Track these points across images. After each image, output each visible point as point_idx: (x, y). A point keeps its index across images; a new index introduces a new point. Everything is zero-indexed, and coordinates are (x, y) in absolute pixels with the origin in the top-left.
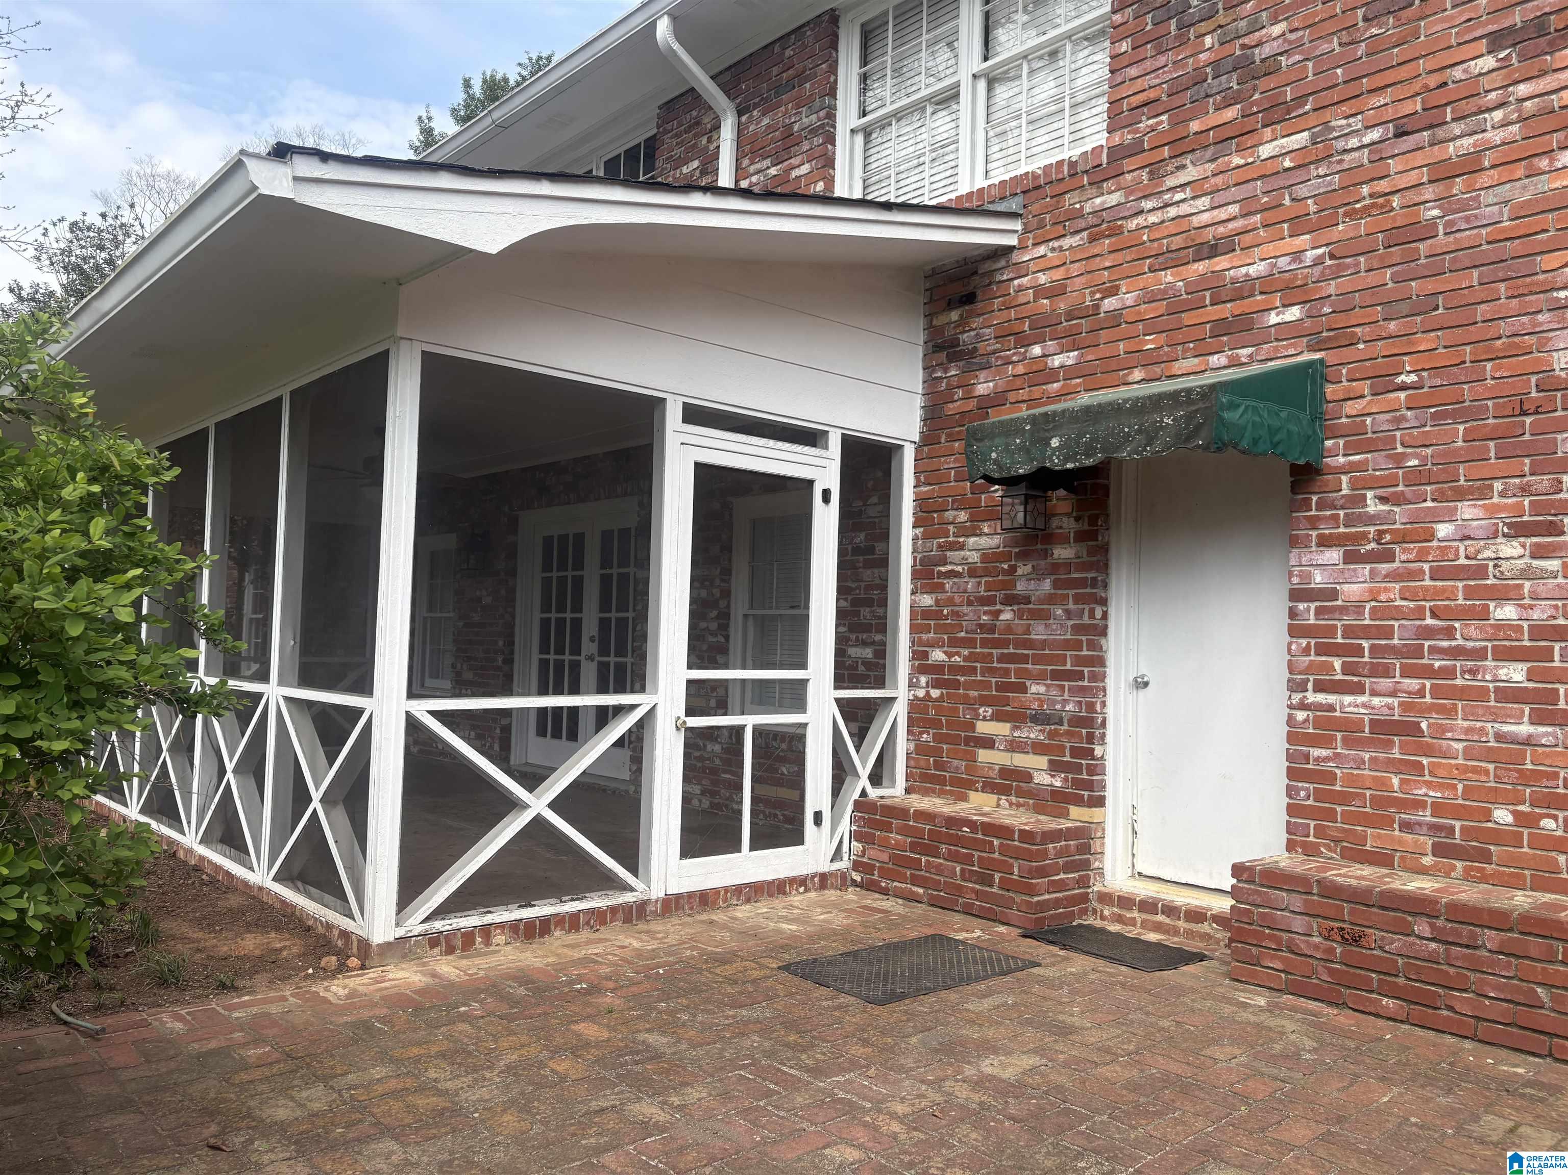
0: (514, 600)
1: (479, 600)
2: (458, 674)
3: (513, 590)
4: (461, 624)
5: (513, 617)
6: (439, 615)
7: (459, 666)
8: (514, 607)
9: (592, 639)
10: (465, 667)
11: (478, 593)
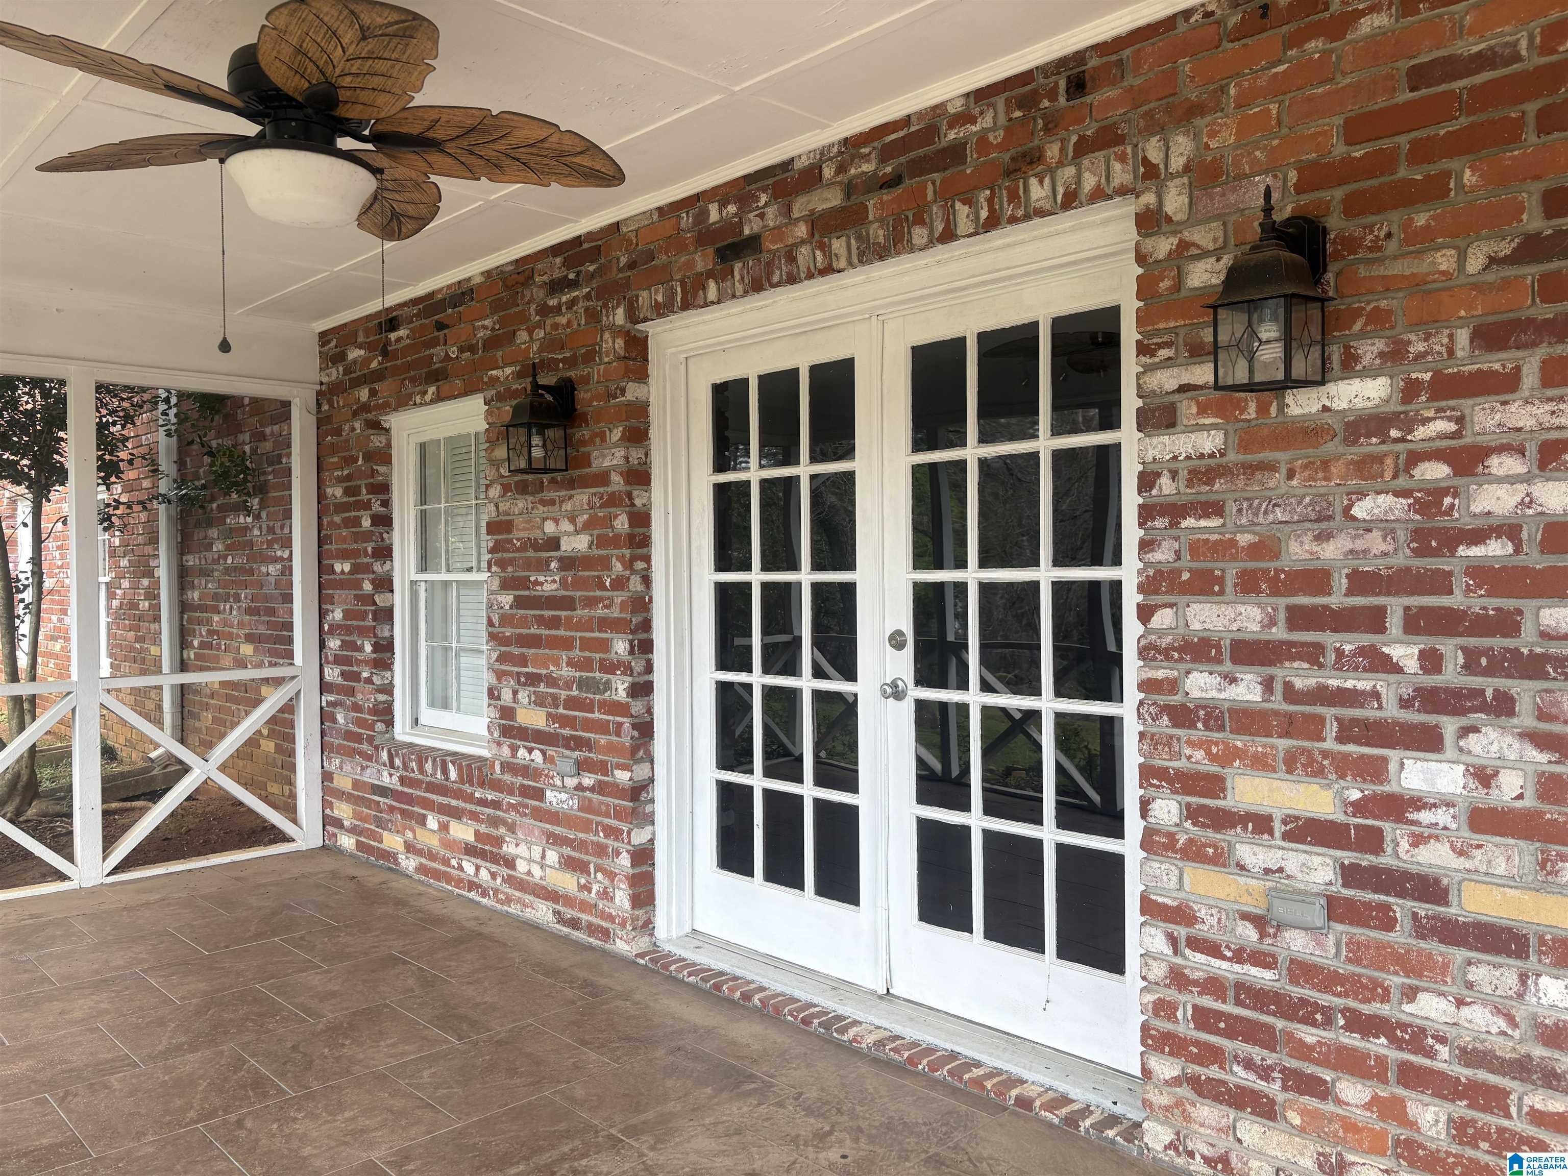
0: (645, 542)
1: (554, 543)
2: (507, 713)
3: (641, 519)
4: (506, 599)
5: (647, 580)
6: (444, 576)
7: (507, 695)
8: (647, 559)
9: (897, 640)
10: (523, 696)
11: (550, 528)
